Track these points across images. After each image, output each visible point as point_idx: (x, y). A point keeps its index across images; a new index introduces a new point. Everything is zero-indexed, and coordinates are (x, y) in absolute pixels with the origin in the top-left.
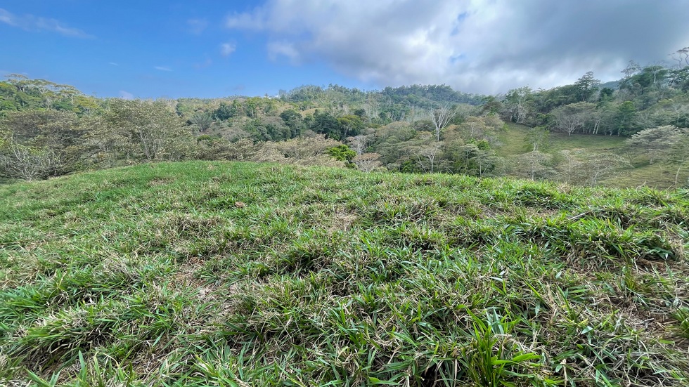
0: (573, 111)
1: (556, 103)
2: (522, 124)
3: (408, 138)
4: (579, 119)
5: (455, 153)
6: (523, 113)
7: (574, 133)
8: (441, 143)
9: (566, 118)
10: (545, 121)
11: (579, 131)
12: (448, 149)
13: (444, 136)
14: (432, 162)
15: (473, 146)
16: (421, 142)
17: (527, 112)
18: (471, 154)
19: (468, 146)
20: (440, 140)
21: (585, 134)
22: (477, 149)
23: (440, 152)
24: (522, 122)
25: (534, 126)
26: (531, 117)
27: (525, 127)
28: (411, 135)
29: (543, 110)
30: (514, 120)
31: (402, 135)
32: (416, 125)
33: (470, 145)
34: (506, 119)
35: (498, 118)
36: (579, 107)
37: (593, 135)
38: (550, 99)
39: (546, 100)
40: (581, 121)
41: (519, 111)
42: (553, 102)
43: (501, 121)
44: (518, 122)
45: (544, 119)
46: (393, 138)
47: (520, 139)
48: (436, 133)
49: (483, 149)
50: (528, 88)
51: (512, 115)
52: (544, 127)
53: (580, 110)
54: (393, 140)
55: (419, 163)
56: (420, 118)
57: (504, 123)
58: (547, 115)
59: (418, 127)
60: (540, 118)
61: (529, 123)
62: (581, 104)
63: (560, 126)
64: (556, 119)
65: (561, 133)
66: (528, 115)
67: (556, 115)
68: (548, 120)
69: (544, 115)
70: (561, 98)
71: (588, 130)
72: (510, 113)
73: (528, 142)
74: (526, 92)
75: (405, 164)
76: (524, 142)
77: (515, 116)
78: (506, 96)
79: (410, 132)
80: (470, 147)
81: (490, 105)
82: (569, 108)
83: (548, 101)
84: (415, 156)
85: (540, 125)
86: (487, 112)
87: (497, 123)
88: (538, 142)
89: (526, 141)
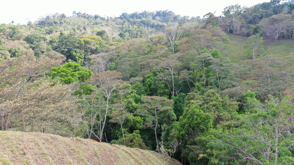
0: (275, 21)
1: (260, 16)
2: (237, 34)
3: (147, 52)
4: (281, 27)
5: (192, 64)
6: (237, 24)
7: (279, 39)
8: (178, 54)
9: (272, 27)
10: (256, 31)
11: (282, 37)
12: (184, 60)
13: (179, 48)
14: (172, 72)
15: (207, 54)
16: (158, 55)
17: (240, 24)
18: (207, 63)
19: (203, 55)
20: (175, 52)
21: (287, 39)
22: (212, 57)
23: (179, 64)
24: (237, 33)
25: (248, 35)
26: (243, 29)
27: (240, 37)
28: (149, 49)
29: (250, 22)
30: (231, 32)
31: (140, 50)
32: (151, 41)
33: (205, 55)
34: (225, 30)
35: (220, 30)
36: (280, 18)
37: (293, 39)
38: (255, 14)
39: (251, 15)
40: (283, 29)
41: (234, 23)
42: (257, 16)
43: (223, 32)
44: (234, 33)
45: (254, 29)
46: (133, 53)
47: (240, 47)
48: (171, 46)
49: (217, 58)
50: (238, 5)
51: (228, 27)
52: (258, 35)
53: (281, 20)
54: (133, 55)
55: (160, 75)
56: (153, 35)
57: (225, 34)
58: (256, 26)
59: (153, 42)
60: (251, 28)
61: (243, 33)
62: (280, 15)
63: (268, 34)
64: (264, 28)
65: (269, 39)
66: (241, 27)
67: (263, 26)
68: (258, 30)
69: (254, 26)
70: (262, 12)
71: (289, 36)
72: (227, 25)
73: (247, 48)
74: (237, 8)
75: (147, 77)
76: (245, 48)
77: (231, 28)
78: (222, 12)
79: (147, 47)
80: (205, 56)
81: (211, 20)
82: (273, 19)
83: (253, 15)
84: (155, 68)
85: (254, 34)
86: (210, 26)
87: (221, 34)
88: (256, 48)
89: (246, 47)
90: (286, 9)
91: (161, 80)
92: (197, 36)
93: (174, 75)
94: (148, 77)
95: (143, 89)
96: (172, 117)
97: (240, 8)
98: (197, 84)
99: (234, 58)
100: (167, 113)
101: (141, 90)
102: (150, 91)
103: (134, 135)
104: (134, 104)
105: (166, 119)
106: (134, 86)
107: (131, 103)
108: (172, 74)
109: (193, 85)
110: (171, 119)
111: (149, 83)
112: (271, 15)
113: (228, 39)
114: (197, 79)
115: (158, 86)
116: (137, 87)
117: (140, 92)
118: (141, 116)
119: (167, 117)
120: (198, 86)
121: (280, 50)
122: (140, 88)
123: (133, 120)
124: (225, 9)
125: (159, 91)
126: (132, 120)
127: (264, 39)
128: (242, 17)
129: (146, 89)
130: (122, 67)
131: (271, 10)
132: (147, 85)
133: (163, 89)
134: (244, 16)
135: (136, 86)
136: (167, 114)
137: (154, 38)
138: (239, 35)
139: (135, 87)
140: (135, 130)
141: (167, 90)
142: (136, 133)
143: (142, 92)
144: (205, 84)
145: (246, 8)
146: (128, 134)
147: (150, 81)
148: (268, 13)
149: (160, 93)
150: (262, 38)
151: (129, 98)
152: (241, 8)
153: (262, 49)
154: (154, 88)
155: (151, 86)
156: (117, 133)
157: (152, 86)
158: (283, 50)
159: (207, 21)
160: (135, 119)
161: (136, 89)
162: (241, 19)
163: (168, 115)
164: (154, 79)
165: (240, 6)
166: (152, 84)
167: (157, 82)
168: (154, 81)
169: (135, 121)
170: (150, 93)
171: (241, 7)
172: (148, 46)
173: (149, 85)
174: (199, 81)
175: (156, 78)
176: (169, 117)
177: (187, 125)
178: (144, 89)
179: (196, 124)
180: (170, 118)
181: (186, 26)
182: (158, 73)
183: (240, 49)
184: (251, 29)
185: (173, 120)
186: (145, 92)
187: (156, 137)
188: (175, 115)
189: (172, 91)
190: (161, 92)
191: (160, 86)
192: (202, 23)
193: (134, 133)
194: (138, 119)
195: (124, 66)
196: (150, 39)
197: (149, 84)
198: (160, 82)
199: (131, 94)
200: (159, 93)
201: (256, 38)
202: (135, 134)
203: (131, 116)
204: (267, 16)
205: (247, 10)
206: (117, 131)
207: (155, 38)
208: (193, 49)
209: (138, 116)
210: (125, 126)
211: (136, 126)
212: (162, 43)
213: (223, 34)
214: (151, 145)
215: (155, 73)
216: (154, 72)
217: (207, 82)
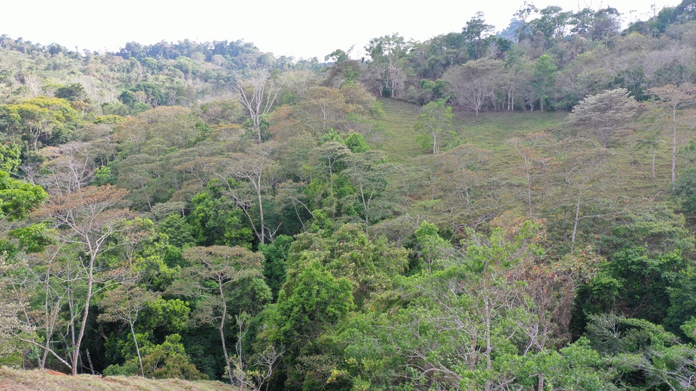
0: (473, 72)
1: (444, 62)
2: (400, 100)
3: (193, 140)
4: (485, 86)
5: (305, 167)
6: (399, 78)
7: (481, 111)
8: (270, 144)
9: (467, 85)
10: (437, 94)
11: (489, 107)
12: (285, 156)
13: (272, 130)
14: (258, 188)
15: (337, 144)
16: (222, 146)
17: (404, 78)
18: (337, 164)
19: (327, 146)
20: (263, 139)
21: (498, 111)
22: (347, 151)
23: (274, 166)
24: (400, 96)
25: (422, 102)
26: (412, 88)
27: (407, 105)
28: (198, 133)
29: (425, 74)
30: (387, 94)
31: (177, 134)
32: (204, 112)
33: (332, 145)
34: (374, 91)
35: (363, 90)
36: (483, 66)
37: (508, 111)
38: (433, 56)
39: (426, 58)
40: (489, 90)
41: (392, 76)
42: (438, 61)
43: (369, 94)
44: (393, 96)
45: (434, 89)
46: (158, 142)
47: (407, 127)
48: (253, 125)
49: (358, 151)
50: (399, 36)
51: (381, 84)
52: (442, 101)
53: (485, 72)
54: (159, 147)
55: (229, 196)
56: (209, 99)
57: (374, 98)
58: (437, 82)
59: (209, 115)
60: (426, 87)
61: (412, 98)
62: (483, 61)
63: (461, 100)
64: (453, 88)
65: (463, 112)
66: (408, 84)
67: (451, 82)
68: (441, 91)
69: (431, 83)
70: (448, 53)
71: (501, 104)
72: (378, 80)
73: (422, 130)
74: (398, 42)
75: (195, 201)
76: (416, 130)
77: (387, 86)
78: (367, 50)
79: (195, 127)
80: (331, 148)
81: (342, 67)
82: (469, 68)
83: (429, 59)
84: (216, 179)
85: (433, 99)
86: (341, 80)
87: (364, 99)
88: (439, 130)
89: (418, 128)
90: (493, 49)
91: (231, 207)
92: (313, 101)
93: (263, 193)
94: (199, 201)
95: (187, 229)
96: (262, 294)
97: (402, 43)
98: (317, 212)
99: (396, 152)
100: (249, 284)
101: (182, 232)
102: (205, 234)
103: (167, 348)
104: (164, 268)
105: (246, 300)
106: (164, 223)
107: (157, 268)
108: (259, 192)
109: (307, 216)
110: (258, 299)
111: (202, 214)
112: (464, 60)
113: (380, 110)
114: (316, 200)
115: (224, 222)
116: (172, 226)
117: (178, 238)
118: (184, 298)
119: (248, 294)
120: (319, 218)
121: (486, 133)
122: (178, 228)
123: (164, 309)
124: (372, 42)
125: (227, 235)
126: (160, 309)
127: (453, 111)
128: (407, 62)
129: (194, 230)
130: (131, 177)
131: (464, 50)
132: (197, 221)
133: (237, 228)
134: (411, 61)
135: (168, 223)
136: (249, 288)
137: (211, 105)
138: (403, 100)
139: (165, 226)
140: (170, 333)
141: (246, 231)
142: (172, 342)
143: (184, 237)
144: (334, 211)
145: (415, 43)
146: (150, 346)
147: (203, 210)
148: (459, 56)
149: (231, 239)
150: (450, 108)
151: (150, 256)
152: (405, 43)
153: (451, 131)
154: (214, 228)
155: (207, 221)
156: (122, 347)
157: (211, 223)
158: (490, 134)
159: (334, 68)
160: (168, 306)
161: (169, 231)
162: (405, 66)
163: (252, 289)
164: (215, 204)
165: (402, 39)
166: (209, 217)
167: (221, 212)
168: (215, 211)
169: (167, 312)
170: (205, 239)
171: (405, 41)
172: (197, 126)
173: (201, 221)
174: (320, 205)
175: (218, 201)
176: (255, 293)
177: (296, 309)
178: (189, 231)
179: (318, 303)
180: (257, 297)
181: (288, 78)
182: (223, 190)
183: (406, 132)
184: (428, 89)
185: (265, 302)
186: (192, 238)
187: (224, 346)
188: (269, 289)
189: (259, 231)
190: (234, 235)
191: (230, 220)
192: (324, 73)
193: (166, 343)
194: (176, 307)
195: (135, 175)
196: (202, 108)
197: (203, 218)
198: (230, 212)
199: (156, 243)
200: (228, 239)
201: (438, 108)
202: (169, 344)
203: (156, 301)
204: (460, 61)
205: (417, 47)
206: (121, 342)
207: (215, 106)
208: (304, 131)
209: (175, 299)
210: (142, 327)
211: (170, 323)
212: (230, 118)
213: (370, 97)
214: (213, 368)
215: (217, 190)
216: (214, 188)
217: (339, 206)
